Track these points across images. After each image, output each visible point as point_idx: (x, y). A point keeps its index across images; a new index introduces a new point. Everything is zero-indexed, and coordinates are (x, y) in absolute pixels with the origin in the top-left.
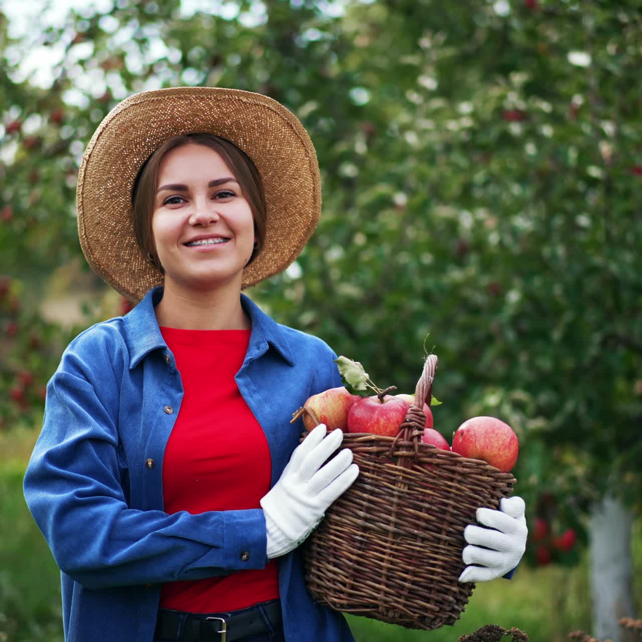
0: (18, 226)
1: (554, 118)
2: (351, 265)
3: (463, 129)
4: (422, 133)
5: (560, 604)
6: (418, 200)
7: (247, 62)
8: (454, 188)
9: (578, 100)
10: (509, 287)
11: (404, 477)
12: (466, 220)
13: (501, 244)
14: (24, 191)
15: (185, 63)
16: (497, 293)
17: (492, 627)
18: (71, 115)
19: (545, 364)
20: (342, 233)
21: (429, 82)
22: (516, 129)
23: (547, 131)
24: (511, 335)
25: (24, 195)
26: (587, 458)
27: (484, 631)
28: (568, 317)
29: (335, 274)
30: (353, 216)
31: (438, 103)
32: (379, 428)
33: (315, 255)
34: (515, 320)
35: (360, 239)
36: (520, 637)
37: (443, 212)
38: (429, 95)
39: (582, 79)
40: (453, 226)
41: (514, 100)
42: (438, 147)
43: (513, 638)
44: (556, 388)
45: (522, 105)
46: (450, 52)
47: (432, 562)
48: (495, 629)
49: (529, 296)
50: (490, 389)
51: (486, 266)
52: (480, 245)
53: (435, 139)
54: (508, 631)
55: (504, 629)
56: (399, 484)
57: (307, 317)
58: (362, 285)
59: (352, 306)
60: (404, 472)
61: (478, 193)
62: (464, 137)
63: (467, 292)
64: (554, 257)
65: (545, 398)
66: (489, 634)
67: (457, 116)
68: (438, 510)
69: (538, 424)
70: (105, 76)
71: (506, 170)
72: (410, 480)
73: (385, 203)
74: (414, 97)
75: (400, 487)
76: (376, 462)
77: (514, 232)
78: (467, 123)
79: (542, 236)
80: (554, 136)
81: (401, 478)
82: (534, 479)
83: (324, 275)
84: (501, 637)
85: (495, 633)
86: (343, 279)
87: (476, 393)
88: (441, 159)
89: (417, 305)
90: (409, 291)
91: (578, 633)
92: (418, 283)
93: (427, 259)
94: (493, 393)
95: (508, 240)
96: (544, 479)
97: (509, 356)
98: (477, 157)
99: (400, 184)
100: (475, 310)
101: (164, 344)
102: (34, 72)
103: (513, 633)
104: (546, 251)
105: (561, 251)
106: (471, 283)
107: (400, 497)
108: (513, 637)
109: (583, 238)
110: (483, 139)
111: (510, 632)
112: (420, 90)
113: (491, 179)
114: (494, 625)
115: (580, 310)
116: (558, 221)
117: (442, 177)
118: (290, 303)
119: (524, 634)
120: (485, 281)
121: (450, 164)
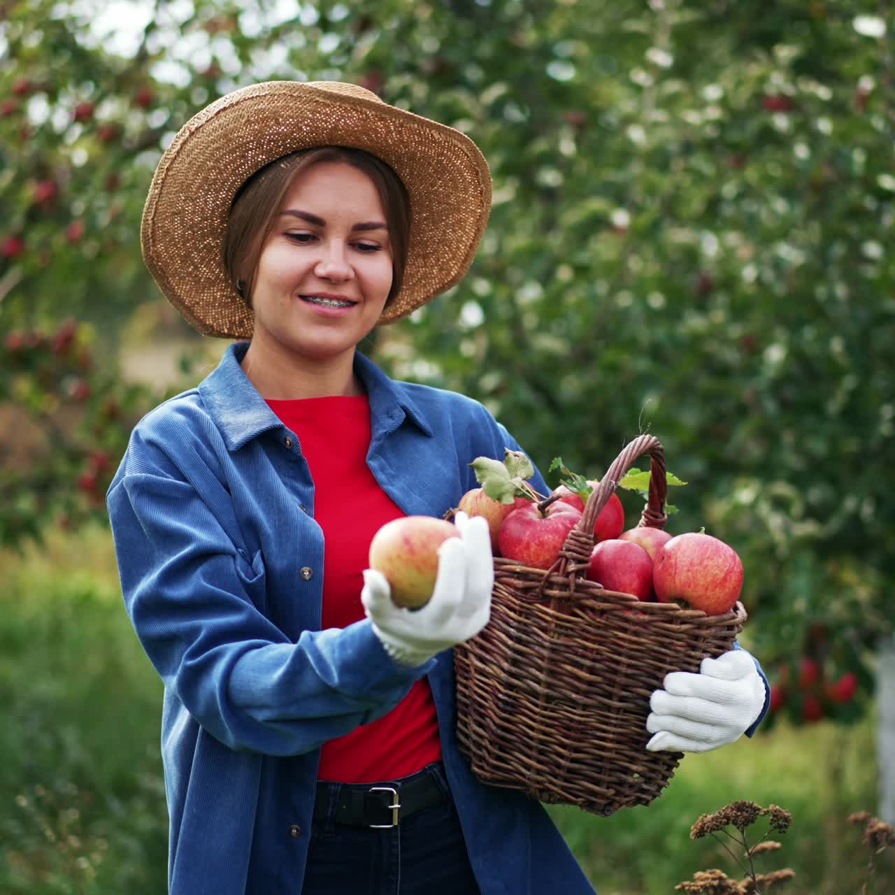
0: (89, 249)
1: (835, 109)
2: (551, 309)
3: (708, 122)
4: (651, 127)
5: (836, 775)
6: (644, 220)
7: (409, 25)
8: (696, 203)
9: (867, 84)
10: (769, 340)
11: (557, 625)
12: (710, 246)
13: (759, 281)
14: (100, 202)
15: (325, 25)
16: (753, 347)
17: (744, 804)
18: (164, 96)
19: (818, 446)
20: (540, 265)
21: (661, 57)
22: (781, 122)
23: (825, 125)
24: (770, 406)
25: (100, 209)
26: (873, 575)
27: (733, 810)
28: (849, 382)
29: (530, 321)
30: (555, 241)
31: (673, 86)
32: (529, 556)
33: (502, 293)
34: (777, 386)
35: (564, 274)
36: (781, 818)
37: (679, 236)
38: (662, 75)
39: (873, 53)
40: (691, 255)
41: (778, 83)
42: (673, 147)
43: (772, 820)
44: (833, 480)
45: (789, 90)
46: (689, 16)
47: (598, 734)
48: (747, 807)
49: (796, 354)
50: (741, 481)
51: (739, 311)
52: (730, 282)
53: (668, 135)
54: (766, 810)
55: (760, 807)
56: (552, 634)
57: (490, 381)
58: (566, 336)
59: (553, 365)
60: (557, 618)
61: (728, 211)
62: (710, 132)
63: (712, 347)
64: (832, 298)
65: (816, 494)
66: (739, 813)
67: (701, 105)
68: (605, 668)
69: (808, 529)
70: (210, 42)
71: (767, 179)
72: (567, 628)
73: (599, 223)
74: (641, 77)
75: (553, 637)
76: (523, 602)
77: (778, 265)
78: (714, 113)
79: (815, 271)
80: (834, 132)
81: (553, 625)
82: (800, 605)
83: (515, 322)
84: (756, 818)
85: (747, 812)
86: (543, 328)
87: (722, 486)
88: (678, 164)
89: (642, 365)
90: (632, 345)
91: (861, 814)
92: (645, 334)
93: (657, 300)
94: (746, 486)
95: (769, 275)
96: (815, 605)
97: (768, 435)
98: (726, 161)
99: (620, 197)
100: (722, 371)
101: (279, 422)
102: (111, 34)
103: (772, 812)
104: (821, 292)
105: (841, 291)
106: (716, 333)
107: (553, 650)
108: (771, 818)
109: (871, 272)
110: (735, 136)
111: (768, 811)
112: (649, 67)
113: (746, 192)
114: (747, 802)
115: (865, 373)
116: (839, 250)
117: (678, 188)
118: (468, 360)
119: (786, 814)
120: (736, 331)
121: (688, 170)
